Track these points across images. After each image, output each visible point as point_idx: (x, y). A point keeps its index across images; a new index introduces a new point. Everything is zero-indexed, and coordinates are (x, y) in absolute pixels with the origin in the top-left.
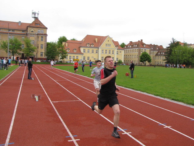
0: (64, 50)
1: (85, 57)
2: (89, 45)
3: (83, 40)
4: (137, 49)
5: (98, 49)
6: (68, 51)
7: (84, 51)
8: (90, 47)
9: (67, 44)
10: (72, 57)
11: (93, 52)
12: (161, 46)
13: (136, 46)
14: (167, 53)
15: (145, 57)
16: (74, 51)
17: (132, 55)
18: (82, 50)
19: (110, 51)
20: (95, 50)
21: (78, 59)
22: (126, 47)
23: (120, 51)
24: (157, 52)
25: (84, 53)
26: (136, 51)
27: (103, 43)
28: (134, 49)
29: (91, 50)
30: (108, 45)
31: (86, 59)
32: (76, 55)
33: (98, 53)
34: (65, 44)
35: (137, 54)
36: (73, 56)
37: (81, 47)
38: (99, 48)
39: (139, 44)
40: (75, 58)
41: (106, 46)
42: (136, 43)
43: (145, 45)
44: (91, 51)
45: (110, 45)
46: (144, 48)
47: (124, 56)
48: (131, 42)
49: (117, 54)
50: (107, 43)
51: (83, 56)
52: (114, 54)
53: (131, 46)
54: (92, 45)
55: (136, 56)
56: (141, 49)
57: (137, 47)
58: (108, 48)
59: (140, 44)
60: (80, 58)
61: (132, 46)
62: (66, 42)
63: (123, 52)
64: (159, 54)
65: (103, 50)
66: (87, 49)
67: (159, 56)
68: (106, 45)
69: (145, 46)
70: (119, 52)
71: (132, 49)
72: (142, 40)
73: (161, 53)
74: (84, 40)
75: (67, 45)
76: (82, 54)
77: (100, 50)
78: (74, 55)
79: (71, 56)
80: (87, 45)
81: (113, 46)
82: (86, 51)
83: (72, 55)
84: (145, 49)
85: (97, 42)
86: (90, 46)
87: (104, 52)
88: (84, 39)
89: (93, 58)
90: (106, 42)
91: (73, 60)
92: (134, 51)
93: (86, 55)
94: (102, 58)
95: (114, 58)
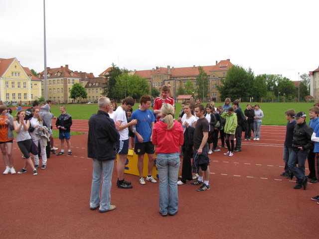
4: (60, 79)
12: (91, 74)
13: (59, 74)
14: (106, 83)
17: (52, 89)
19: (19, 83)
22: (39, 76)
23: (35, 82)
24: (87, 82)
26: (60, 82)
27: (7, 71)
28: (56, 79)
30: (16, 73)
35: (62, 87)
41: (12, 75)
42: (57, 70)
43: (73, 72)
45: (19, 73)
46: (71, 77)
47: (42, 90)
49: (31, 87)
50: (14, 70)
52: (27, 89)
53: (49, 75)
55: (60, 89)
56: (68, 79)
57: (60, 77)
58: (15, 78)
59: (64, 71)
61: (51, 74)
63: (39, 84)
64: (90, 85)
65: (7, 83)
67: (91, 89)
68: (12, 73)
69: (72, 74)
70: (34, 84)
71: (52, 80)
72: (67, 66)
73: (92, 84)
77: (2, 82)
81: (24, 75)
84: (73, 79)
87: (10, 85)
90: (11, 68)
92: (56, 82)
94: (7, 94)
95: (27, 95)
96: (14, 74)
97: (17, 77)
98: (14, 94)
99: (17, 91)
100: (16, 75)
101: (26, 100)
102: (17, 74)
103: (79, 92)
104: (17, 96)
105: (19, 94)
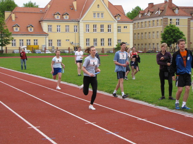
0: (5, 29)
1: (51, 40)
2: (59, 16)
3: (47, 5)
4: (160, 18)
5: (79, 24)
6: (17, 29)
7: (50, 29)
8: (62, 20)
9: (13, 16)
10: (25, 42)
11: (67, 30)
13: (159, 12)
15: (172, 34)
16: (29, 29)
17: (151, 33)
18: (45, 26)
19: (102, 26)
20: (72, 25)
21: (38, 44)
22: (140, 15)
23: (125, 24)
25: (50, 33)
26: (159, 23)
27: (88, 11)
28: (155, 19)
29: (63, 25)
30: (98, 14)
31: (55, 44)
32: (32, 38)
33: (79, 33)
34: (10, 17)
36: (27, 40)
37: (42, 21)
38: (79, 21)
39: (165, 8)
40: (32, 43)
41: (95, 17)
44: (63, 28)
45: (102, 14)
47: (134, 34)
48: (151, 5)
49: (119, 31)
50: (97, 10)
51: (47, 39)
52: (113, 33)
53: (149, 14)
54: (64, 16)
56: (169, 18)
57: (160, 16)
58: (98, 21)
59: (167, 7)
60: (42, 42)
61: (152, 12)
62: (12, 11)
63: (130, 26)
65: (87, 26)
66: (54, 25)
68: (94, 14)
69: (177, 11)
70: (122, 26)
71: (151, 20)
74: (49, 6)
75: (14, 19)
76: (46, 35)
77: (82, 26)
78: (29, 37)
79: (22, 40)
80: (56, 16)
81: (108, 16)
82: (54, 28)
83: (25, 38)
84: (178, 18)
85: (76, 8)
86: (62, 17)
87: (91, 28)
88: (49, 4)
89: (68, 42)
90: (92, 8)
91: (28, 48)
92: (155, 23)
93: (54, 36)
94: (87, 40)
95: (112, 40)
96: (96, 15)
97: (100, 18)
98: (95, 40)
99: (99, 36)
100: (98, 17)
101: (110, 47)
102: (100, 15)
103: (172, 37)
104: (99, 42)
105: (102, 40)
